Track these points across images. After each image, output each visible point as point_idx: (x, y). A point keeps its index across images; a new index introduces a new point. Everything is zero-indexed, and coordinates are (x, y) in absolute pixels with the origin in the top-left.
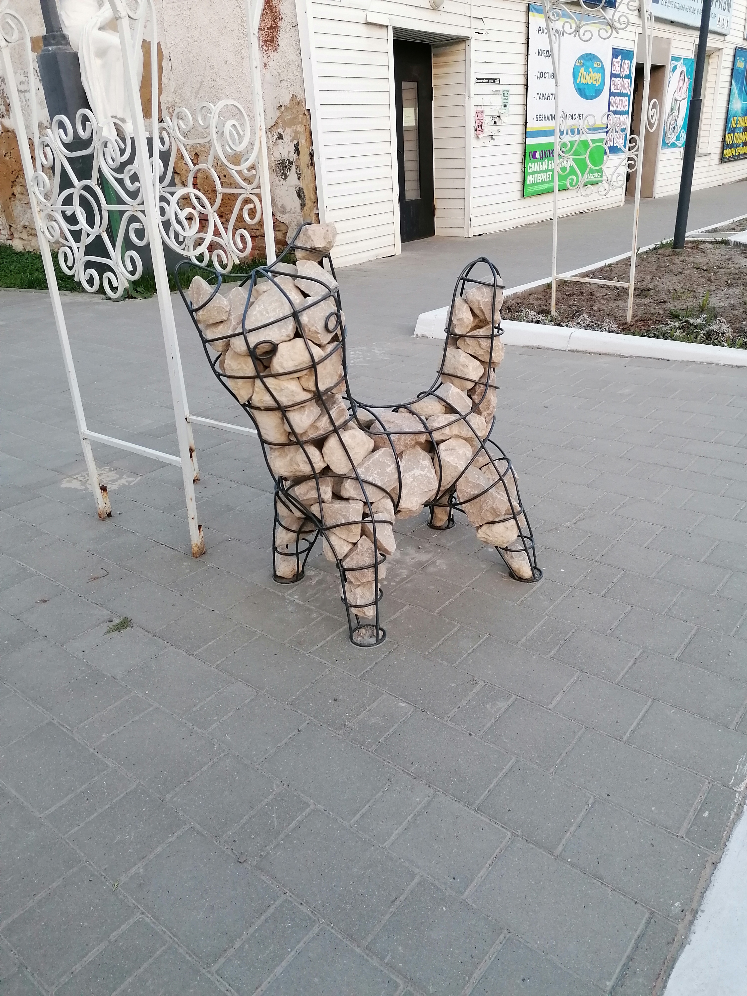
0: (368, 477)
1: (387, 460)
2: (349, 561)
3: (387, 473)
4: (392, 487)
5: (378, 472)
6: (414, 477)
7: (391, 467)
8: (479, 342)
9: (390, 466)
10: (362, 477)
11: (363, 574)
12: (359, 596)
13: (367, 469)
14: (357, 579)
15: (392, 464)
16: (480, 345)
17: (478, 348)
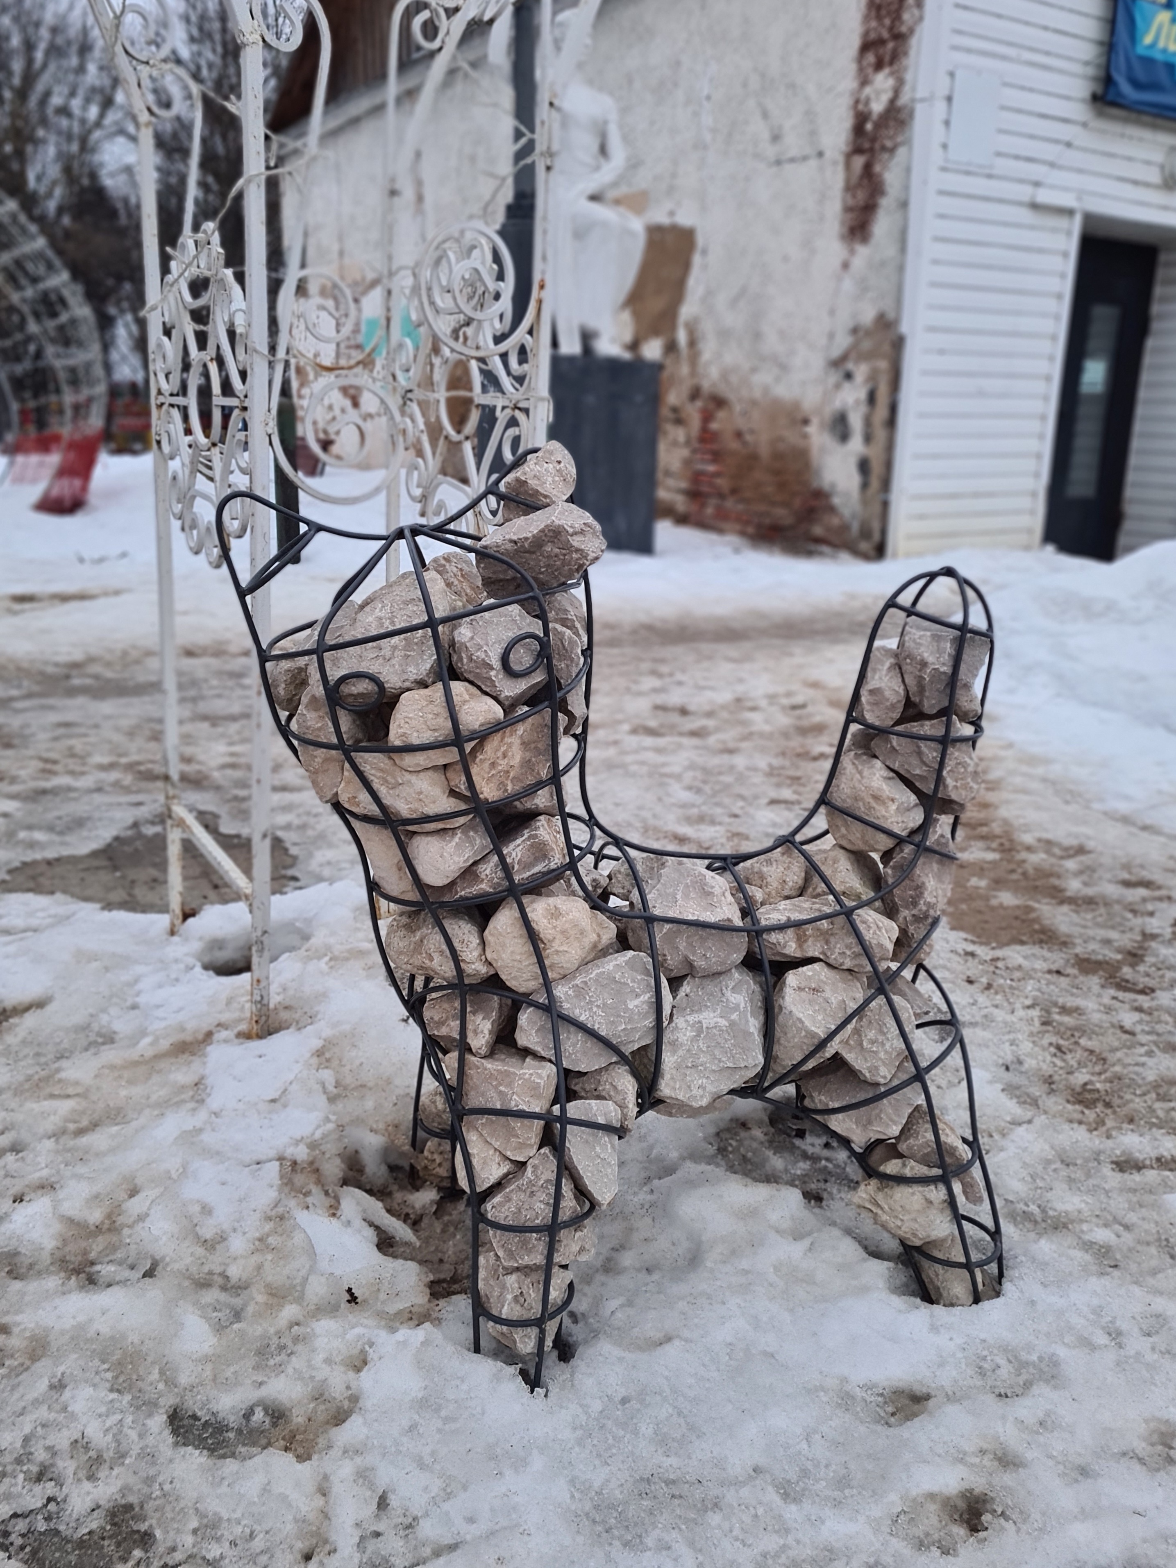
0: (577, 1011)
1: (633, 981)
2: (501, 1204)
3: (627, 1009)
4: (636, 1047)
5: (605, 1004)
6: (699, 1028)
7: (642, 998)
8: (919, 747)
9: (637, 996)
10: (567, 1007)
11: (525, 1243)
12: (509, 1297)
13: (580, 992)
14: (511, 1254)
15: (644, 993)
16: (919, 753)
17: (915, 761)
